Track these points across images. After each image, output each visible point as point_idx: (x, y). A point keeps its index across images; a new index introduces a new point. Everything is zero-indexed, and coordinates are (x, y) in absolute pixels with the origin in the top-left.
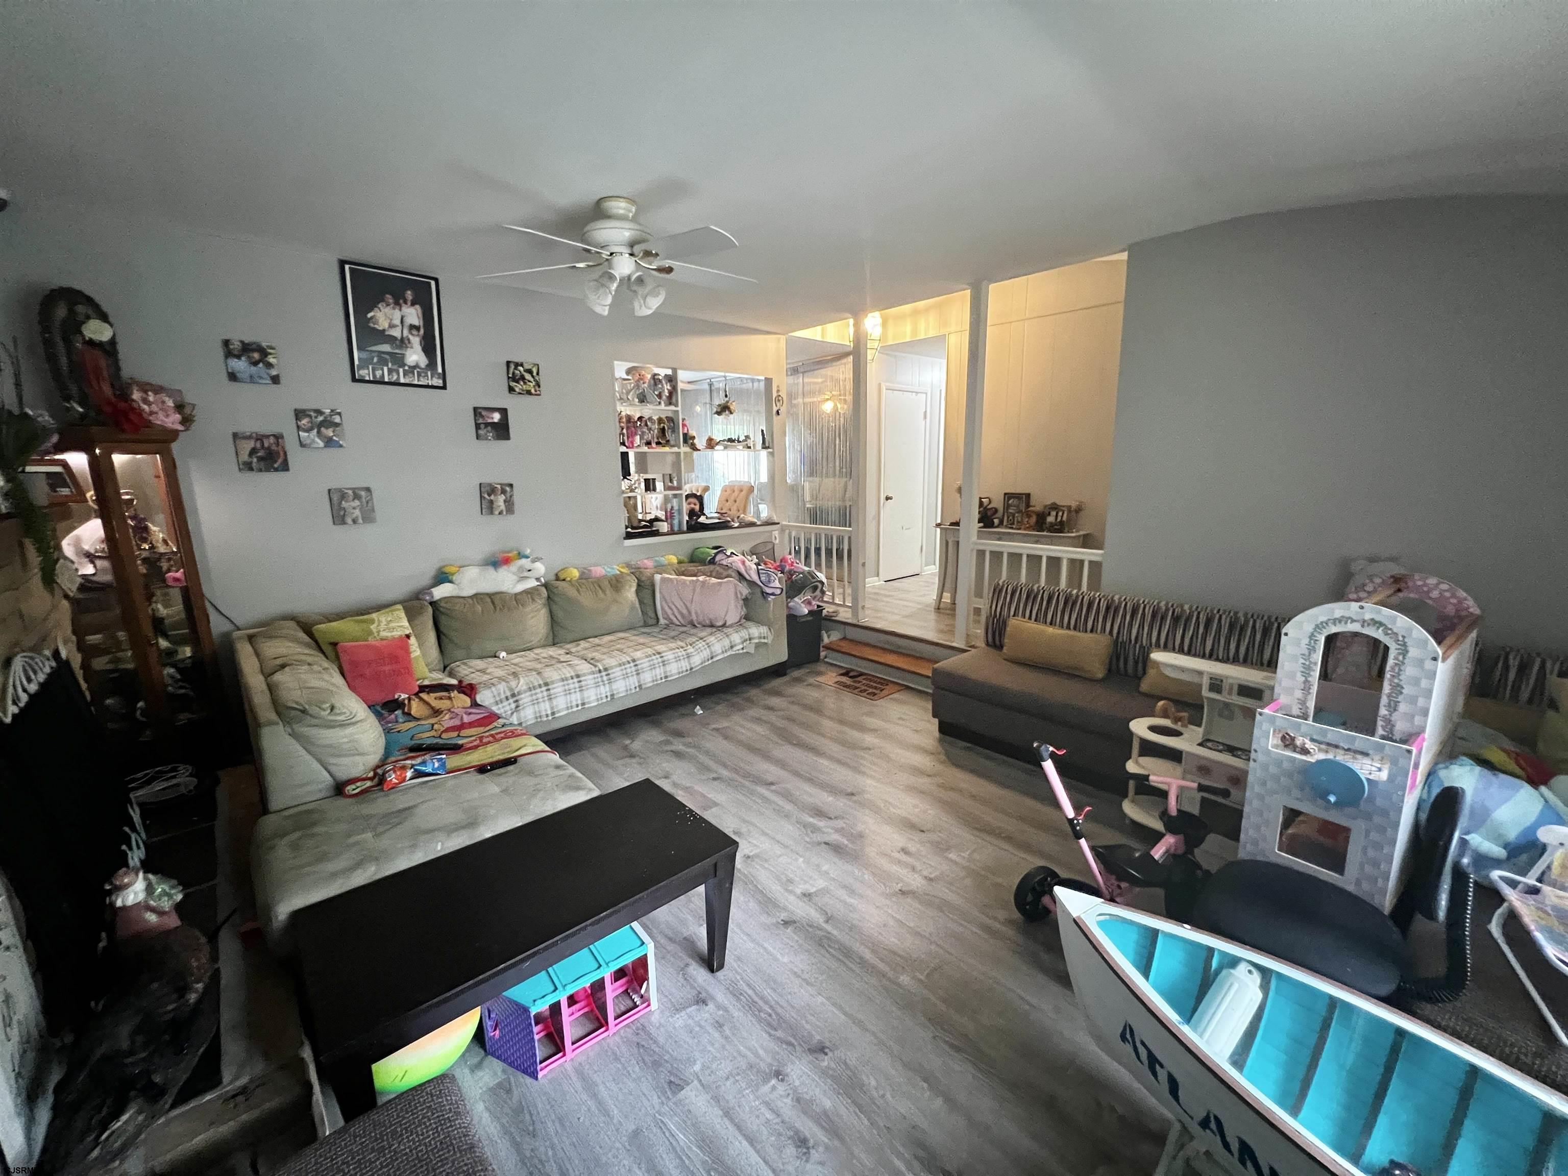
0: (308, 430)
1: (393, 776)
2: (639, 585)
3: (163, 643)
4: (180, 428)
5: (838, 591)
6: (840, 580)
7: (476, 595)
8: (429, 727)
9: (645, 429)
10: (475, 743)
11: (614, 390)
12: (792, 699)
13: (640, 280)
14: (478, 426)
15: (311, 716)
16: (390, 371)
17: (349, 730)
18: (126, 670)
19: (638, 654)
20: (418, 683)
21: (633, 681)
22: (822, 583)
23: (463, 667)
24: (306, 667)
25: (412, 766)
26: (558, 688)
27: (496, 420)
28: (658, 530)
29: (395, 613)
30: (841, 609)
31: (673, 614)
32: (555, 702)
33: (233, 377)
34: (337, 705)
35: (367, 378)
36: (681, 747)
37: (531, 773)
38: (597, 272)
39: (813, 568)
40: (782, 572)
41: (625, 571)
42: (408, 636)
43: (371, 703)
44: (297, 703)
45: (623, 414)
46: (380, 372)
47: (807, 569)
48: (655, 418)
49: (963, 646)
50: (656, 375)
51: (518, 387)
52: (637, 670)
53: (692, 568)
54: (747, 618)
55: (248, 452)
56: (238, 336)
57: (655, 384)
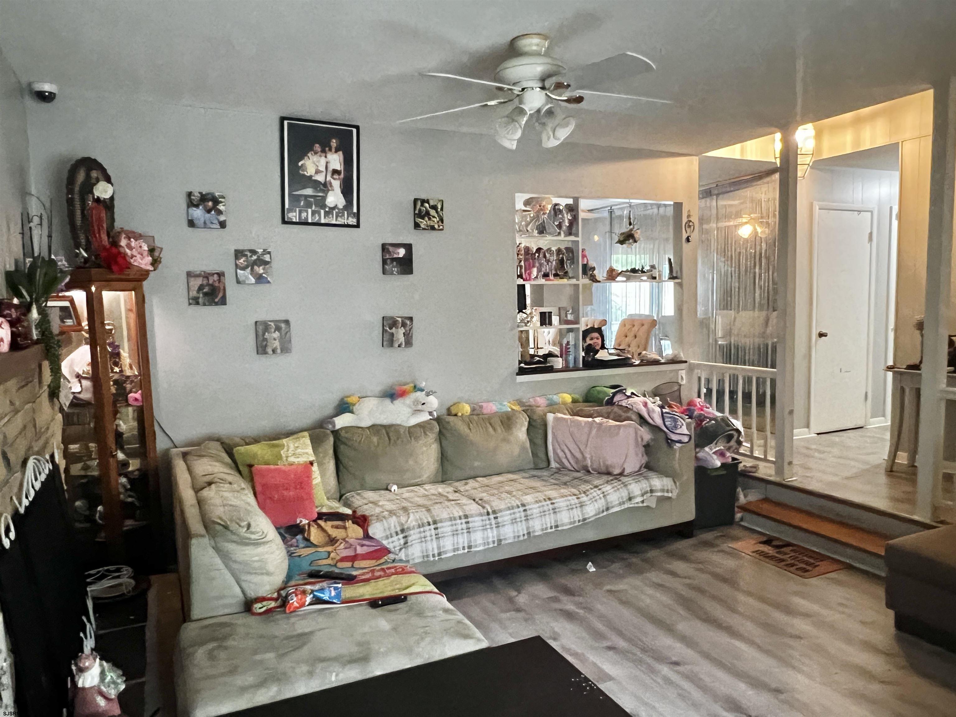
0: (243, 269)
1: (295, 599)
2: (530, 423)
3: (121, 456)
4: (151, 268)
5: (758, 442)
6: (761, 429)
7: (373, 426)
8: (325, 555)
9: (543, 261)
10: (367, 576)
11: (514, 221)
12: (701, 566)
13: (550, 113)
14: (384, 262)
15: (232, 532)
16: (313, 213)
17: (260, 549)
18: (93, 476)
19: (528, 499)
20: (317, 510)
21: (521, 528)
22: (738, 431)
23: (358, 497)
24: (227, 486)
25: (312, 592)
26: (446, 528)
27: (401, 255)
28: (552, 367)
29: (302, 440)
30: (761, 465)
31: (566, 457)
32: (442, 542)
33: (191, 223)
34: (253, 524)
35: (294, 220)
36: (571, 607)
37: (420, 614)
38: (510, 107)
39: (727, 414)
40: (690, 417)
41: (517, 408)
42: (311, 463)
43: (278, 526)
44: (221, 519)
45: (522, 246)
46: (305, 214)
47: (719, 414)
48: (554, 249)
49: (928, 521)
50: (556, 205)
51: (423, 223)
52: (526, 516)
53: (588, 409)
54: (648, 467)
55: (196, 289)
56: (197, 189)
57: (556, 214)
